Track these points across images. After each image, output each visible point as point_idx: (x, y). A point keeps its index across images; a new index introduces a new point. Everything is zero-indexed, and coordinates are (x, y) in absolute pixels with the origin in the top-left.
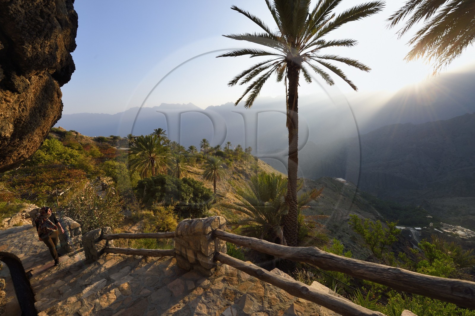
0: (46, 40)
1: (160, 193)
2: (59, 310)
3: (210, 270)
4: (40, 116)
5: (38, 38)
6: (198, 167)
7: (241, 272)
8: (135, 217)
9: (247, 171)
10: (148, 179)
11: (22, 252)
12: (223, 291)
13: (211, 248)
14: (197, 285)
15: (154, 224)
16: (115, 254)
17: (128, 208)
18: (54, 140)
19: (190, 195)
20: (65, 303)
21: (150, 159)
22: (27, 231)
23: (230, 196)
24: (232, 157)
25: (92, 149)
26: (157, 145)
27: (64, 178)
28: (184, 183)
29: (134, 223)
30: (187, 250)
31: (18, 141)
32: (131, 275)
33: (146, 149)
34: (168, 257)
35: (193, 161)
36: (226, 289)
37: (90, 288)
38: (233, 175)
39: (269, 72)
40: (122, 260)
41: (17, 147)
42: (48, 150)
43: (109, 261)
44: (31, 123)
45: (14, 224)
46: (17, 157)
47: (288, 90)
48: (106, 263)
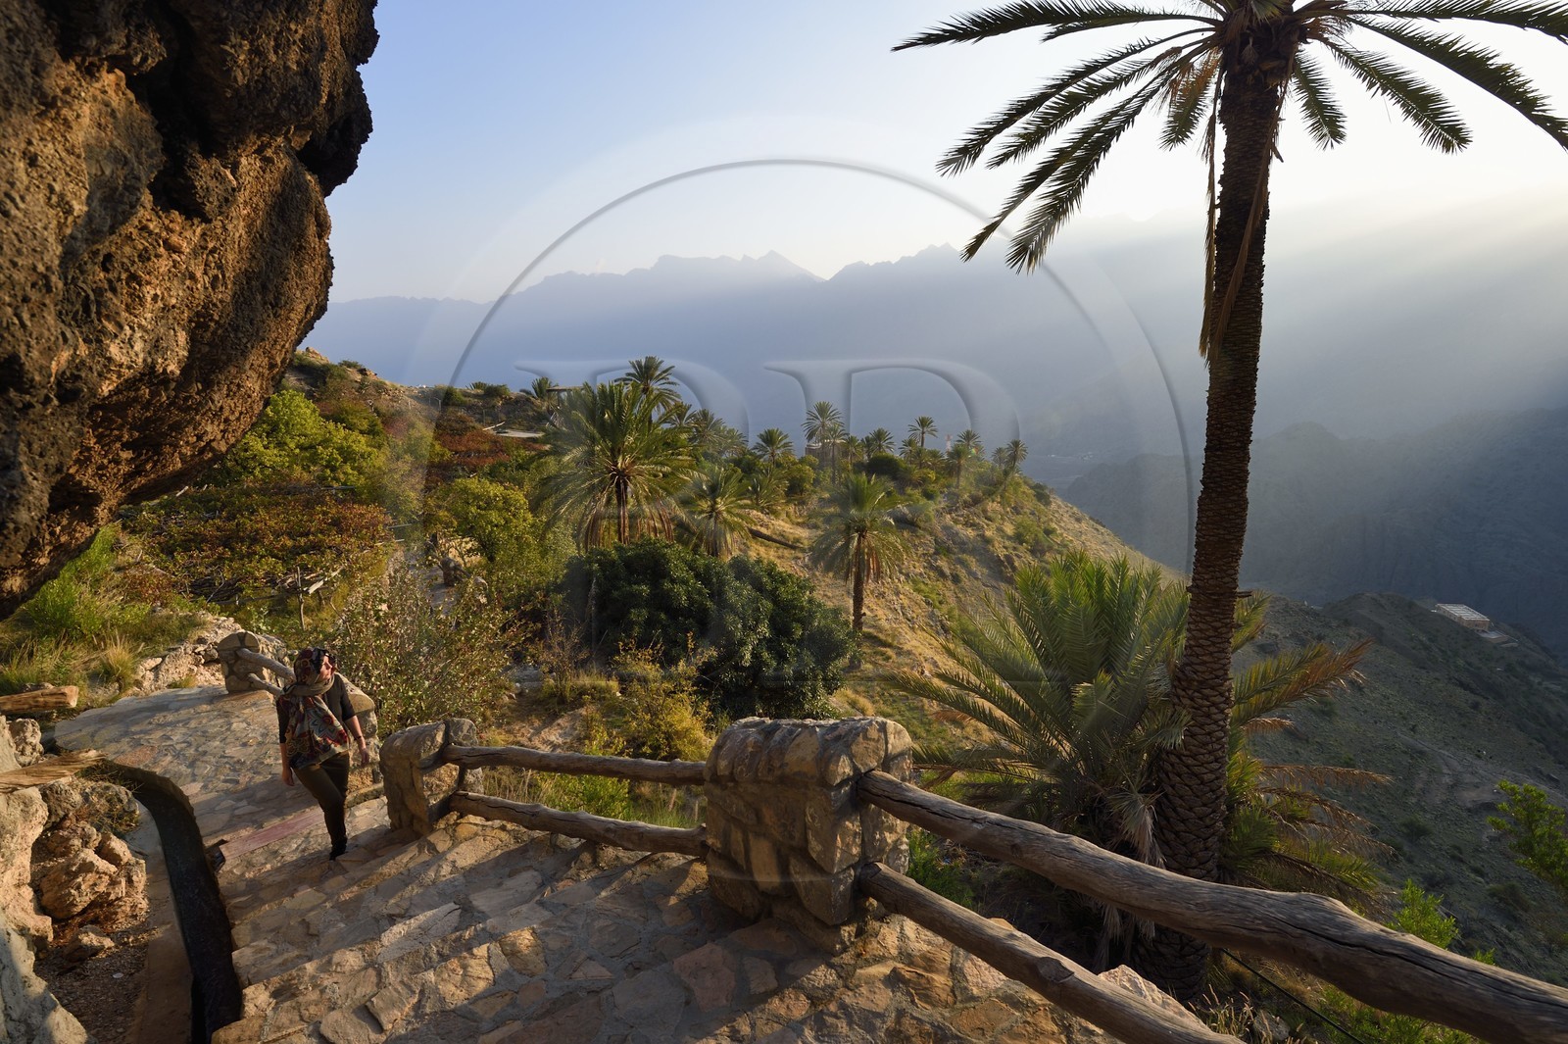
0: (292, 19)
1: (644, 612)
2: (306, 989)
3: (837, 928)
4: (265, 303)
5: (270, 14)
6: (793, 518)
7: (966, 958)
8: (552, 695)
9: (997, 545)
10: (602, 554)
11: (194, 778)
12: (890, 1023)
13: (848, 845)
14: (785, 980)
15: (619, 727)
16: (487, 820)
17: (533, 656)
18: (292, 396)
19: (756, 625)
20: (326, 968)
21: (613, 476)
22: (209, 708)
23: (918, 644)
24: (936, 481)
25: (411, 432)
26: (641, 421)
27: (322, 532)
28: (737, 578)
29: (551, 718)
30: (751, 836)
31: (198, 393)
32: (541, 903)
33: (597, 436)
34: (676, 859)
35: (774, 491)
36: (901, 1013)
37: (406, 928)
38: (936, 560)
39: (1130, 100)
40: (512, 847)
41: (197, 414)
42: (273, 430)
43: (468, 843)
44: (236, 329)
45: (170, 680)
46: (194, 448)
47: (1217, 178)
48: (456, 850)
